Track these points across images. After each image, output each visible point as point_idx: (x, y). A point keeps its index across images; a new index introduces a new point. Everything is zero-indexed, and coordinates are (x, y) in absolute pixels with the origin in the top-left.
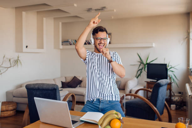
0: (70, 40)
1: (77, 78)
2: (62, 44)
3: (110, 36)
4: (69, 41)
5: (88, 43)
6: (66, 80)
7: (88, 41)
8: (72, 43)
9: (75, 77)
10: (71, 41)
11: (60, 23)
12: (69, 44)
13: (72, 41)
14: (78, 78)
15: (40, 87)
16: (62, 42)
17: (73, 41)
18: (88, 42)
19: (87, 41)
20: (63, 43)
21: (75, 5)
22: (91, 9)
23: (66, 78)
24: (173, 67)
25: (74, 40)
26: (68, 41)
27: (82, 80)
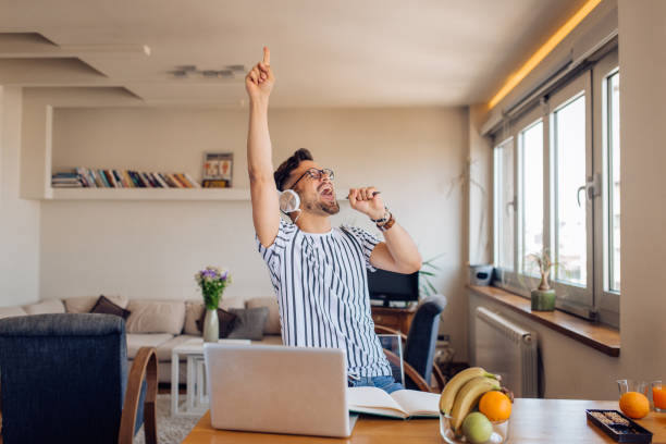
0: (82, 171)
1: (108, 300)
2: (53, 183)
3: (229, 163)
4: (79, 172)
5: (151, 182)
6: (67, 311)
7: (152, 175)
8: (91, 181)
9: (102, 298)
10: (86, 175)
11: (49, 110)
12: (80, 184)
13: (91, 174)
14: (115, 301)
15: (56, 327)
16: (53, 177)
17: (94, 174)
18: (151, 178)
19: (148, 175)
20: (57, 180)
21: (147, 50)
22: (192, 68)
23: (64, 302)
24: (427, 263)
25: (98, 171)
26: (75, 174)
27: (130, 309)
